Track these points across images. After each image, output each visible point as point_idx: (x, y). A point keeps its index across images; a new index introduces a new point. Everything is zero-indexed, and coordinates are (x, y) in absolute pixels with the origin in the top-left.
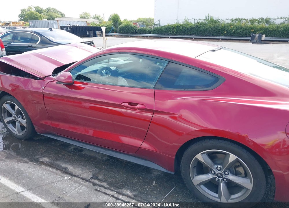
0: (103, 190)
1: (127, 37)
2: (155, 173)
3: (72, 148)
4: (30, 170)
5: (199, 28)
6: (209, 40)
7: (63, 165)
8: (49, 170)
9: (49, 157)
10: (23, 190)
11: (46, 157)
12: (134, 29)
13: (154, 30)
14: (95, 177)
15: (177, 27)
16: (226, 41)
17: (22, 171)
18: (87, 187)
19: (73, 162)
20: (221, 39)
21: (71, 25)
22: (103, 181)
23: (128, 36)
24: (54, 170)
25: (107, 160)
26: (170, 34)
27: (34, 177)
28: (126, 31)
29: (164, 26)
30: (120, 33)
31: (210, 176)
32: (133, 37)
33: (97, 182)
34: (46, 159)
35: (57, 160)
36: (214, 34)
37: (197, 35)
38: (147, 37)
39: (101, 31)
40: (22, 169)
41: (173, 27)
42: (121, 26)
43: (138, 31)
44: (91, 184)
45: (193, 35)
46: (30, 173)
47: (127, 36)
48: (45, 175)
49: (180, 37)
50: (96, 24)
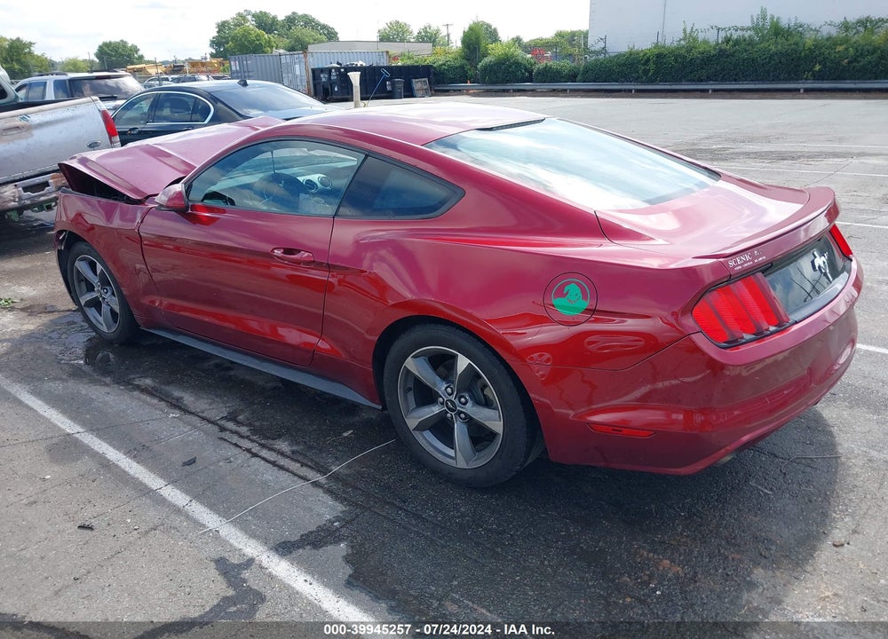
0: (235, 439)
1: (503, 94)
2: (365, 416)
3: (212, 362)
4: (107, 399)
5: (728, 57)
6: (761, 94)
7: (177, 393)
8: (144, 401)
9: (154, 377)
10: (81, 430)
11: (151, 377)
12: (526, 70)
13: (586, 70)
14: (232, 417)
15: (659, 56)
16: (819, 94)
17: (92, 399)
18: (206, 433)
19: (199, 387)
20: (802, 91)
21: (340, 64)
22: (243, 425)
23: (508, 91)
24: (155, 401)
25: (274, 389)
26: (637, 80)
27: (110, 410)
28: (500, 75)
29: (619, 56)
30: (484, 82)
31: (436, 409)
32: (521, 93)
33: (230, 425)
34: (148, 381)
35: (169, 383)
36: (780, 74)
37: (724, 80)
38: (566, 90)
39: (426, 79)
40: (93, 397)
41: (646, 58)
42: (486, 60)
43: (539, 72)
44: (216, 429)
45: (709, 79)
46: (105, 403)
47: (504, 91)
48: (132, 408)
49: (669, 87)
50: (416, 59)
